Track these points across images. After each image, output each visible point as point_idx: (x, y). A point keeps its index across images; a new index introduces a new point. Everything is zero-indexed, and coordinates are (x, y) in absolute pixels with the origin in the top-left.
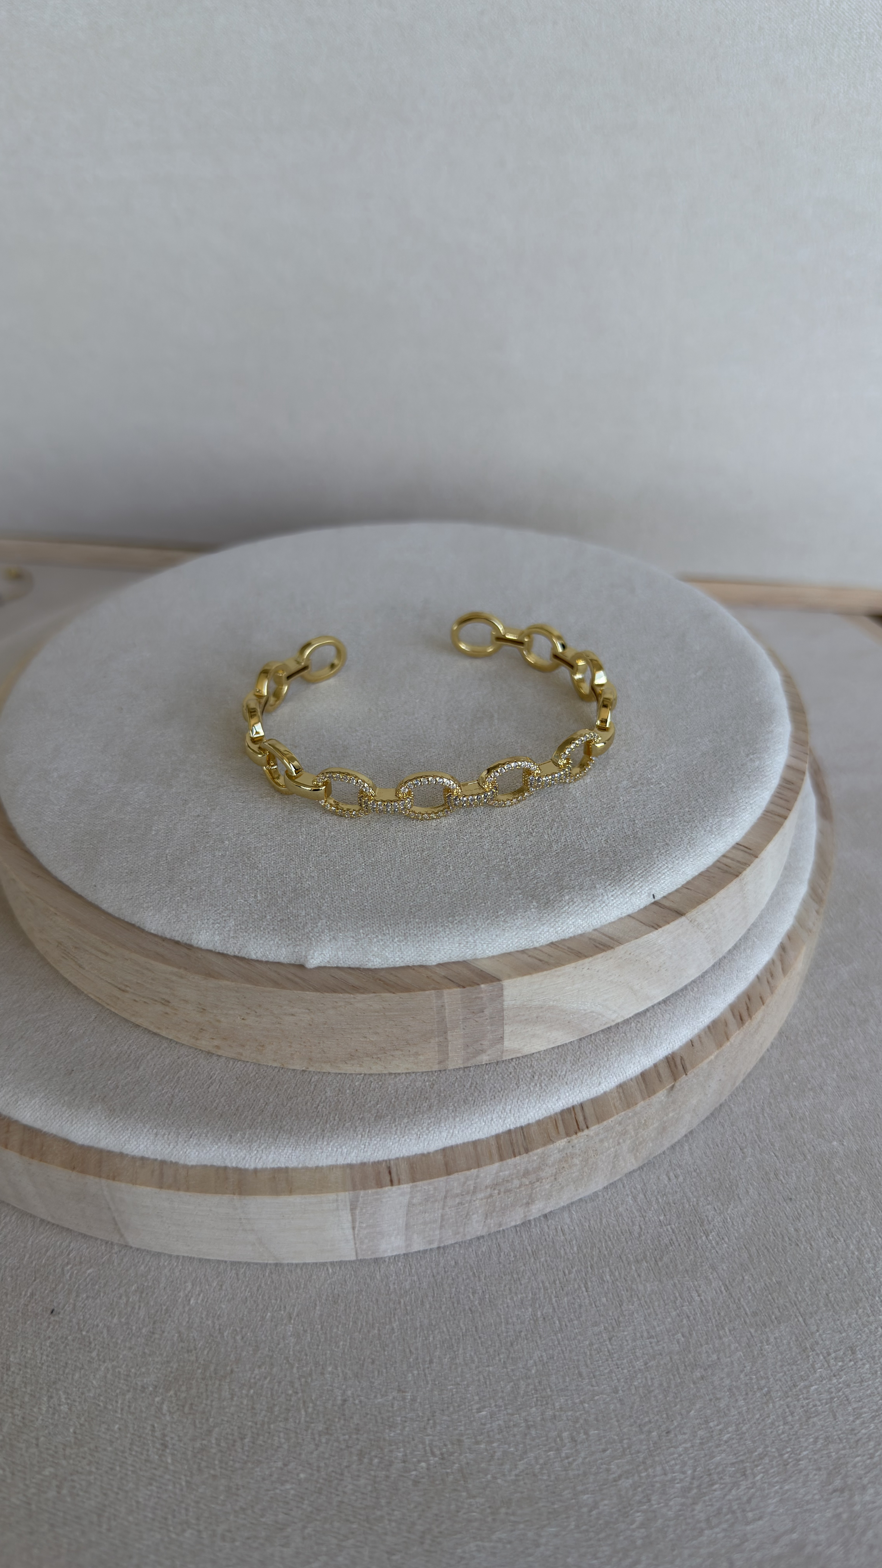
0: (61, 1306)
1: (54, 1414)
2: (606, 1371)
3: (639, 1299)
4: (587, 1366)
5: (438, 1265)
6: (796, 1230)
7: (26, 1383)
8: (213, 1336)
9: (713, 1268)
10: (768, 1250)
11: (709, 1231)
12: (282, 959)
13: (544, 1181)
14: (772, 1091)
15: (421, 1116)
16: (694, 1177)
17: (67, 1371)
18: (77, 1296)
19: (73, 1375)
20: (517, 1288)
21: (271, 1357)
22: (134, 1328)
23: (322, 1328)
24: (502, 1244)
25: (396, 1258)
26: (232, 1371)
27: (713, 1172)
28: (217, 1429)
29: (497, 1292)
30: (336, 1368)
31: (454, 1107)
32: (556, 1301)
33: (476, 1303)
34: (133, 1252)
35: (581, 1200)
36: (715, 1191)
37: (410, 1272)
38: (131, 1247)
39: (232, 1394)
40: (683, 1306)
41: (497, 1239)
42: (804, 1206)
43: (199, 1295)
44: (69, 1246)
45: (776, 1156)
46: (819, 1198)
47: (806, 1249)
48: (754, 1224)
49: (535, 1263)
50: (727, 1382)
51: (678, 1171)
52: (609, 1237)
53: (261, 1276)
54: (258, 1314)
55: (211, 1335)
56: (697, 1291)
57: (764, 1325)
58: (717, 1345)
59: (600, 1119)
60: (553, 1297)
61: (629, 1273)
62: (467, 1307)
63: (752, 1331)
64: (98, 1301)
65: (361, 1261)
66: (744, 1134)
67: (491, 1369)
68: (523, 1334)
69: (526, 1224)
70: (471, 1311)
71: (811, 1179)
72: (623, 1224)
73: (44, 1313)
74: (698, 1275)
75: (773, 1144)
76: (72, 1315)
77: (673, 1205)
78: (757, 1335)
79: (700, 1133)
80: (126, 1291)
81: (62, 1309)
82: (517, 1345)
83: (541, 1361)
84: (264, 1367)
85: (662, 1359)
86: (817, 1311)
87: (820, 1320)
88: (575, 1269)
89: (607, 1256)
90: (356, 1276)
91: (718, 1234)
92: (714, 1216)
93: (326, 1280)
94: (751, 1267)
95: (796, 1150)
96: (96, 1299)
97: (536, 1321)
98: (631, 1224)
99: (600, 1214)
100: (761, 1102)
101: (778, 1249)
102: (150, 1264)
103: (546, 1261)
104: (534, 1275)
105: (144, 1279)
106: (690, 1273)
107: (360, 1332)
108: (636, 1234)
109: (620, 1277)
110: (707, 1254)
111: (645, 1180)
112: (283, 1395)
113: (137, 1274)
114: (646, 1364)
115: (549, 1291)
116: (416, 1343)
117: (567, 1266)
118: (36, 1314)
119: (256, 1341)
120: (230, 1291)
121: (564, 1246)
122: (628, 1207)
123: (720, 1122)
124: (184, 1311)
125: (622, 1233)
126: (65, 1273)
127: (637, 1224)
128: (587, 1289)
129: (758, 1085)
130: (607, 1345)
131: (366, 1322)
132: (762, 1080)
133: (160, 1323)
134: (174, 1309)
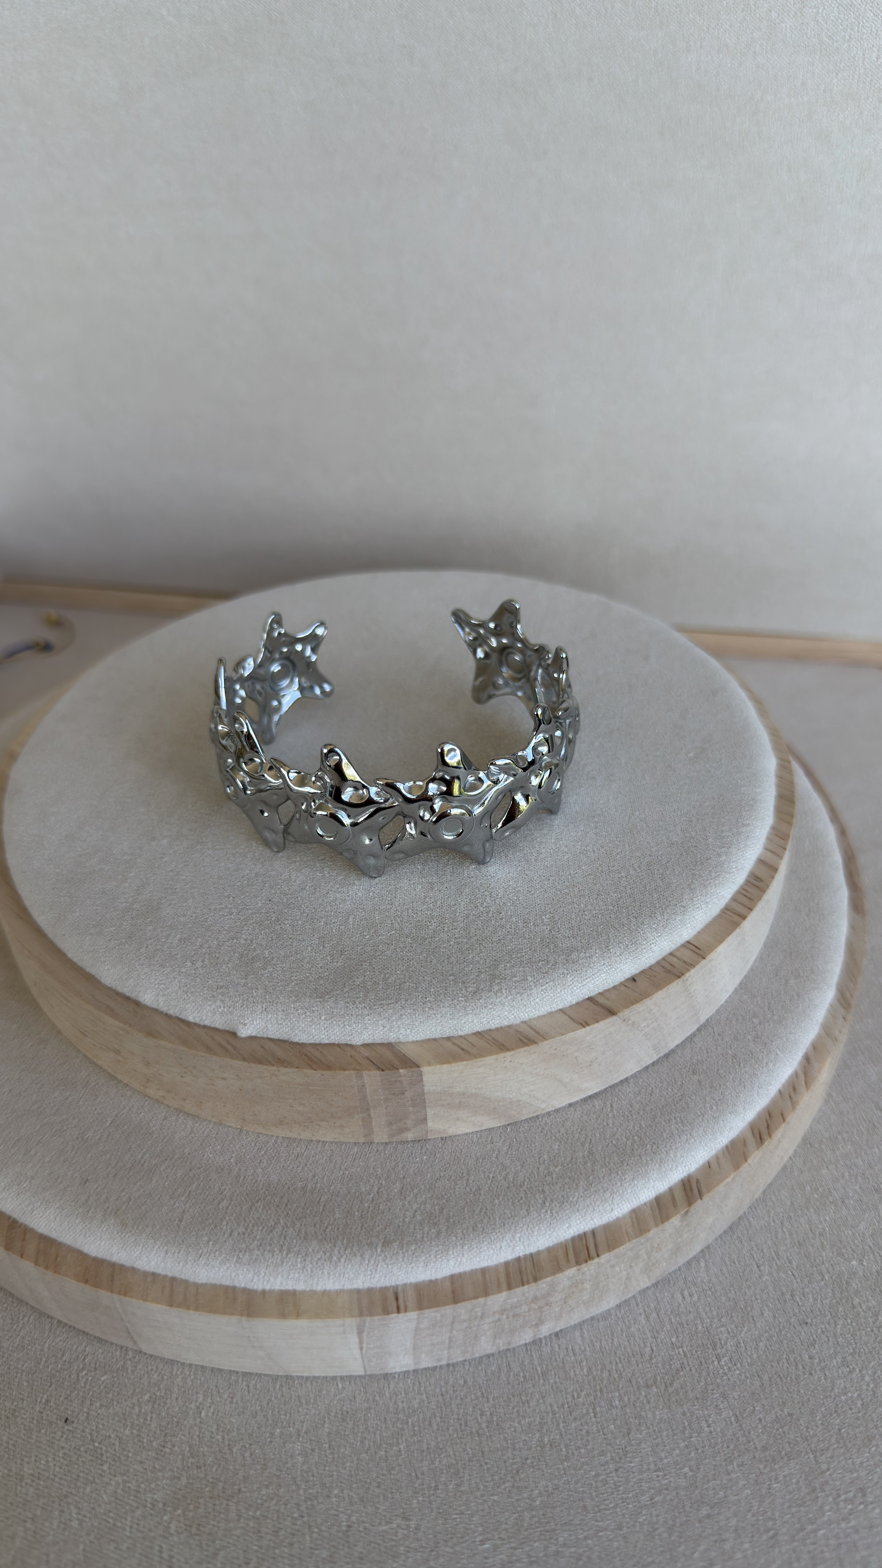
0: (75, 1415)
1: (64, 1529)
2: (612, 1505)
3: (648, 1428)
4: (592, 1499)
5: (447, 1383)
6: (810, 1358)
7: (38, 1495)
8: (222, 1453)
9: (724, 1396)
10: (781, 1378)
11: (721, 1356)
13: (553, 1305)
14: (792, 1203)
15: (429, 1243)
16: (709, 1297)
17: (79, 1484)
18: (91, 1405)
19: (85, 1489)
20: (525, 1411)
21: (278, 1477)
22: (145, 1440)
23: (329, 1447)
24: (511, 1363)
25: (405, 1374)
26: (240, 1490)
27: (728, 1291)
28: (222, 1553)
29: (505, 1415)
30: (342, 1491)
31: (463, 1234)
32: (564, 1427)
33: (484, 1425)
34: (147, 1358)
35: (593, 1318)
36: (729, 1312)
37: (419, 1390)
38: (145, 1354)
39: (239, 1516)
40: (691, 1438)
41: (507, 1358)
42: (820, 1331)
43: (210, 1407)
44: (85, 1351)
45: (793, 1275)
46: (835, 1322)
47: (819, 1378)
48: (768, 1349)
49: (544, 1385)
50: (733, 1522)
51: (693, 1290)
52: (620, 1358)
53: (272, 1389)
54: (267, 1430)
55: (220, 1451)
56: (707, 1421)
57: (774, 1461)
58: (724, 1482)
59: (611, 1247)
60: (561, 1422)
61: (638, 1399)
62: (474, 1430)
63: (762, 1467)
64: (111, 1411)
65: (371, 1376)
66: (762, 1250)
67: (496, 1498)
68: (529, 1461)
69: (537, 1342)
70: (478, 1434)
71: (828, 1301)
72: (635, 1345)
73: (58, 1422)
74: (709, 1403)
75: (790, 1263)
76: (85, 1424)
77: (686, 1326)
78: (766, 1471)
79: (717, 1248)
80: (138, 1401)
81: (76, 1417)
82: (523, 1473)
83: (546, 1491)
84: (271, 1488)
85: (668, 1494)
86: (828, 1448)
87: (831, 1458)
88: (584, 1393)
89: (617, 1379)
90: (365, 1393)
91: (730, 1360)
92: (727, 1339)
93: (335, 1396)
94: (762, 1396)
95: (815, 1269)
96: (109, 1408)
97: (543, 1447)
98: (642, 1345)
99: (612, 1334)
100: (781, 1215)
101: (791, 1378)
102: (163, 1372)
103: (556, 1383)
104: (543, 1397)
105: (156, 1388)
106: (700, 1401)
107: (367, 1453)
108: (647, 1357)
109: (629, 1403)
110: (718, 1380)
111: (659, 1299)
112: (289, 1519)
113: (150, 1383)
114: (652, 1499)
115: (557, 1415)
116: (422, 1467)
117: (576, 1389)
118: (51, 1423)
119: (265, 1459)
120: (241, 1404)
121: (574, 1367)
122: (640, 1327)
123: (738, 1237)
124: (195, 1425)
125: (633, 1355)
126: (80, 1379)
127: (649, 1346)
128: (595, 1414)
129: (779, 1197)
130: (613, 1477)
131: (374, 1442)
132: (783, 1192)
133: (171, 1436)
134: (185, 1422)
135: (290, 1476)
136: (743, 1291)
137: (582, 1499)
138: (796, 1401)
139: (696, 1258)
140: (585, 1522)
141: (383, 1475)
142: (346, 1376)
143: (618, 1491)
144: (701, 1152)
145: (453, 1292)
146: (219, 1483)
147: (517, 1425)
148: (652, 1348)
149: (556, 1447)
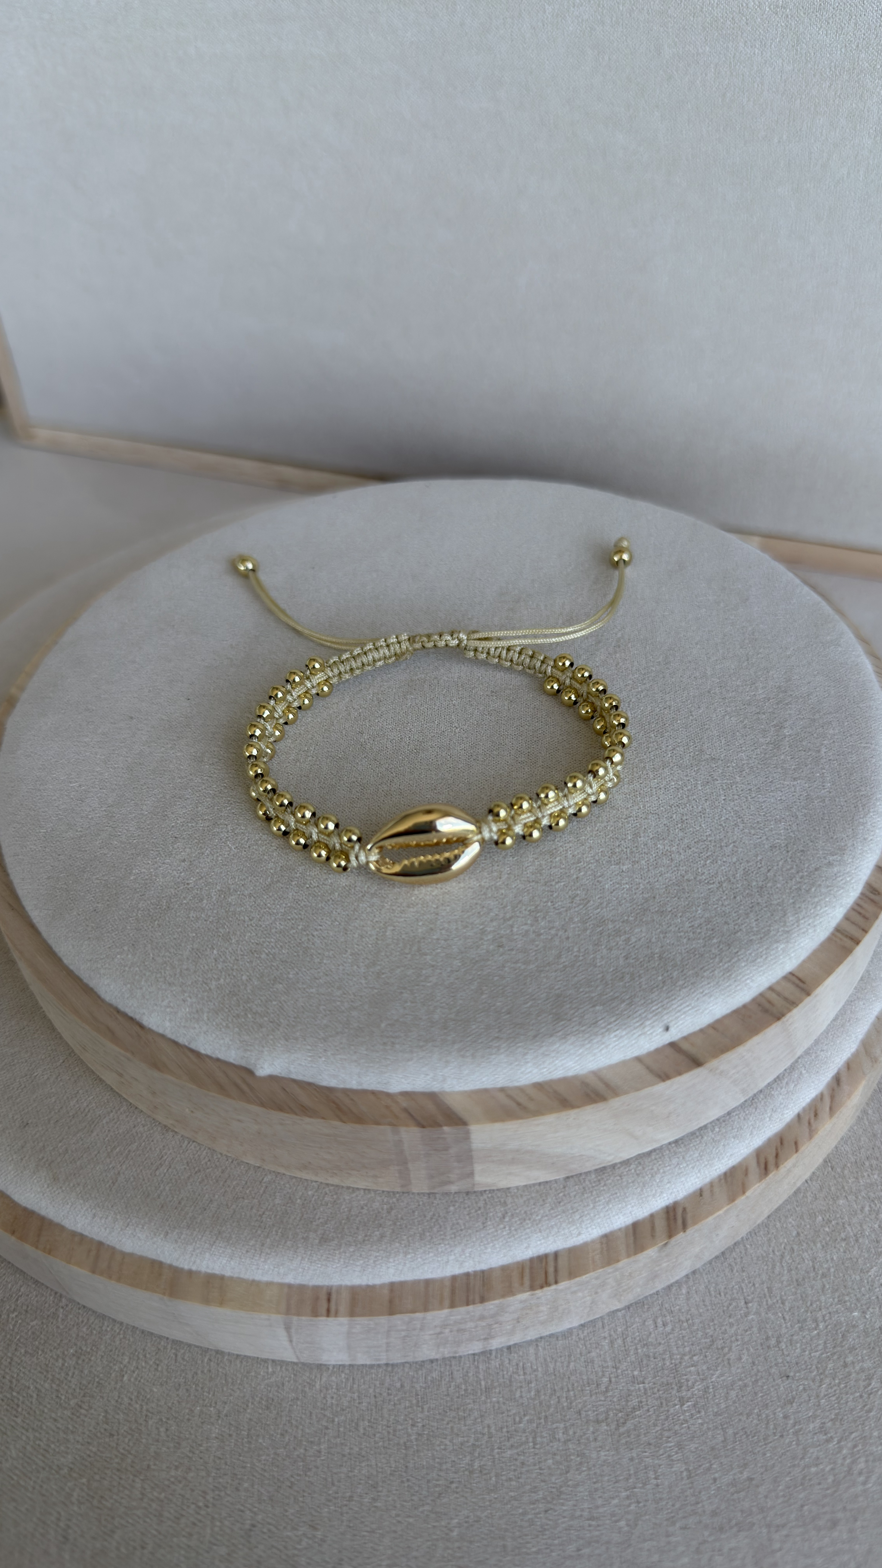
2: (534, 1549)
3: (589, 1469)
5: (382, 1384)
6: (785, 1417)
8: (137, 1423)
9: (680, 1446)
10: (747, 1436)
11: (685, 1399)
12: (232, 1061)
13: (504, 1323)
14: (798, 1234)
15: (369, 1246)
16: (685, 1330)
18: (16, 1349)
20: (460, 1429)
21: (190, 1459)
22: (63, 1397)
23: (248, 1435)
24: (455, 1373)
25: (341, 1367)
26: (149, 1466)
27: (706, 1326)
28: (120, 1531)
29: (438, 1429)
30: (253, 1486)
31: (408, 1241)
32: (498, 1453)
33: (413, 1437)
34: (79, 1309)
35: (551, 1336)
36: (703, 1351)
37: (352, 1388)
38: (79, 1304)
39: (143, 1494)
40: (635, 1488)
41: (451, 1366)
42: (801, 1387)
43: (134, 1372)
44: (19, 1291)
45: (783, 1318)
46: (821, 1380)
48: (739, 1400)
49: (485, 1402)
51: (668, 1319)
52: (573, 1385)
53: (199, 1362)
54: (188, 1406)
55: (136, 1421)
56: (655, 1472)
58: (662, 1544)
59: (572, 1275)
60: (496, 1447)
61: (585, 1434)
62: (402, 1441)
63: (706, 1534)
64: (34, 1359)
65: (304, 1364)
66: (754, 1285)
67: (411, 1520)
68: (454, 1486)
69: (486, 1354)
70: (405, 1446)
71: (818, 1354)
74: (661, 1452)
75: (783, 1303)
76: (7, 1370)
77: (652, 1359)
78: (710, 1539)
79: (704, 1275)
80: (63, 1353)
82: (445, 1497)
83: (466, 1522)
84: (180, 1470)
86: (784, 1526)
87: (787, 1536)
88: (527, 1418)
89: (565, 1408)
90: (295, 1381)
91: (694, 1406)
92: (696, 1381)
93: (263, 1380)
94: (722, 1453)
95: (809, 1314)
96: (34, 1356)
97: (471, 1472)
98: (600, 1374)
99: (570, 1356)
100: (783, 1246)
101: (759, 1437)
102: (93, 1326)
103: (498, 1402)
104: (482, 1416)
105: (83, 1342)
106: (652, 1447)
107: (285, 1448)
108: (603, 1388)
109: (574, 1437)
110: (677, 1427)
111: (629, 1324)
112: (193, 1506)
113: (78, 1335)
114: (579, 1550)
115: (493, 1439)
116: (340, 1473)
117: (519, 1413)
119: (179, 1437)
120: (165, 1373)
121: (521, 1387)
122: (602, 1353)
123: (730, 1265)
124: (115, 1388)
125: (588, 1383)
126: (10, 1320)
127: (608, 1376)
128: (535, 1444)
129: (785, 1226)
130: (540, 1518)
131: (295, 1437)
132: (790, 1220)
133: (90, 1397)
134: (107, 1384)
135: (202, 1461)
136: (723, 1328)
138: (759, 1465)
139: (678, 1283)
141: (299, 1475)
142: (279, 1361)
143: (543, 1535)
144: (692, 1178)
145: (391, 1301)
146: (129, 1456)
147: (448, 1443)
148: (610, 1378)
149: (486, 1474)
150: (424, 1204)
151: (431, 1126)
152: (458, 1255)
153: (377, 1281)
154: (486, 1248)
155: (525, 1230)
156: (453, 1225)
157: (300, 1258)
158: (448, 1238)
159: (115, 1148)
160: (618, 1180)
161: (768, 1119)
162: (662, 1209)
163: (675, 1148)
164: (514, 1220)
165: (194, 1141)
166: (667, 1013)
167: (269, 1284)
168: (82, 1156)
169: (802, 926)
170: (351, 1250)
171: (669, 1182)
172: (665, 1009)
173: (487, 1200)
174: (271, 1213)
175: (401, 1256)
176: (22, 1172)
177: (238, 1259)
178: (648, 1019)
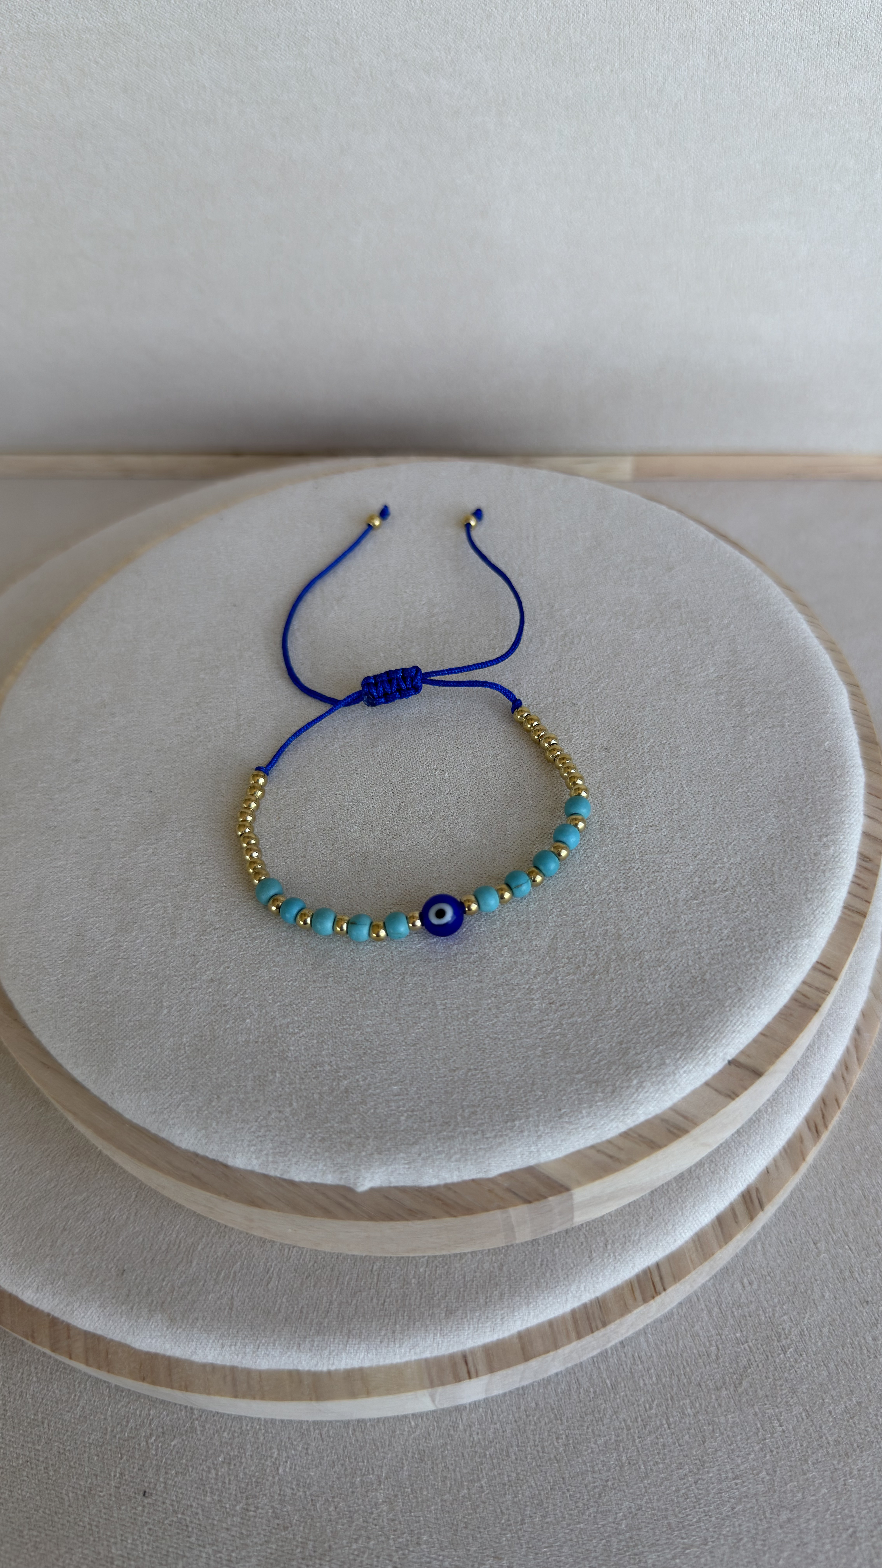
0: (152, 1486)
2: (695, 1520)
3: (722, 1434)
4: (676, 1516)
5: (519, 1409)
8: (306, 1509)
9: (793, 1391)
10: (847, 1365)
11: (786, 1347)
12: (328, 1183)
13: (620, 1330)
14: (843, 1167)
15: (493, 1307)
16: (769, 1283)
17: (170, 1560)
18: (166, 1473)
20: (600, 1430)
21: (366, 1529)
22: (228, 1506)
23: (412, 1491)
24: (580, 1379)
25: (476, 1403)
26: (330, 1547)
27: (787, 1274)
29: (580, 1435)
30: (431, 1536)
31: (527, 1292)
32: (640, 1442)
33: (561, 1449)
34: (214, 1416)
36: (790, 1298)
37: (492, 1419)
38: (211, 1411)
40: (765, 1439)
41: (575, 1373)
43: (286, 1462)
44: (149, 1414)
45: (850, 1249)
48: (832, 1335)
49: (615, 1399)
50: (814, 1523)
51: (753, 1277)
52: (687, 1361)
53: (344, 1433)
54: (348, 1480)
55: (304, 1508)
56: (779, 1420)
57: (847, 1454)
58: (801, 1482)
59: (677, 1279)
60: (636, 1437)
61: (709, 1403)
62: (552, 1456)
63: (835, 1462)
64: (187, 1477)
65: (442, 1410)
66: (817, 1225)
67: (582, 1525)
68: (610, 1483)
69: (603, 1354)
70: (557, 1460)
72: (700, 1345)
73: (137, 1496)
74: (779, 1400)
75: (846, 1235)
76: (164, 1495)
77: (748, 1318)
78: (840, 1467)
80: (213, 1463)
81: (154, 1489)
82: (605, 1496)
83: (630, 1513)
84: (360, 1542)
85: (749, 1502)
88: (655, 1402)
89: (686, 1384)
90: (439, 1428)
91: (795, 1350)
92: (791, 1328)
93: (409, 1435)
94: (830, 1387)
95: (871, 1239)
96: (186, 1474)
97: (622, 1467)
98: (708, 1344)
99: (677, 1335)
101: (856, 1363)
102: (233, 1429)
103: (626, 1396)
104: (616, 1413)
105: (229, 1448)
106: (770, 1398)
107: (449, 1493)
108: (713, 1357)
109: (701, 1408)
110: (786, 1374)
111: (719, 1291)
113: (221, 1442)
114: (733, 1509)
115: (632, 1431)
116: (506, 1501)
117: (647, 1400)
118: (130, 1497)
119: (350, 1512)
120: (317, 1455)
121: (642, 1376)
122: (704, 1324)
123: (792, 1212)
124: (274, 1483)
125: (700, 1355)
126: (150, 1446)
127: (714, 1344)
128: (669, 1425)
129: (830, 1162)
130: (693, 1490)
131: (455, 1480)
132: (834, 1156)
133: (252, 1498)
134: (264, 1481)
135: (377, 1527)
136: (802, 1273)
137: (666, 1518)
138: (863, 1388)
140: (671, 1541)
141: (469, 1514)
142: (419, 1414)
143: (699, 1504)
144: (758, 1161)
145: (523, 1348)
146: (309, 1542)
147: (593, 1445)
148: (717, 1346)
149: (634, 1464)
150: (530, 1253)
151: (538, 1200)
152: (574, 1292)
153: (507, 1334)
154: (598, 1278)
155: (627, 1252)
156: (563, 1265)
157: (432, 1335)
158: (562, 1279)
159: (219, 1273)
160: (697, 1182)
161: (810, 1087)
162: (739, 1196)
163: (738, 1138)
164: (616, 1246)
165: (294, 1247)
166: (724, 1037)
167: (406, 1364)
168: (190, 1290)
169: (818, 917)
170: (477, 1314)
171: (741, 1171)
172: (721, 1033)
173: (586, 1233)
174: (391, 1299)
175: (524, 1307)
176: (136, 1321)
177: (374, 1351)
178: (709, 1048)
